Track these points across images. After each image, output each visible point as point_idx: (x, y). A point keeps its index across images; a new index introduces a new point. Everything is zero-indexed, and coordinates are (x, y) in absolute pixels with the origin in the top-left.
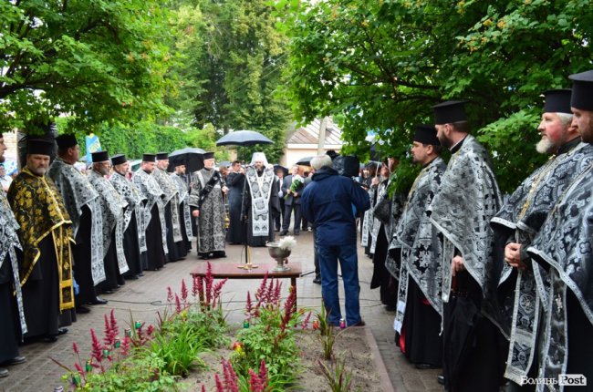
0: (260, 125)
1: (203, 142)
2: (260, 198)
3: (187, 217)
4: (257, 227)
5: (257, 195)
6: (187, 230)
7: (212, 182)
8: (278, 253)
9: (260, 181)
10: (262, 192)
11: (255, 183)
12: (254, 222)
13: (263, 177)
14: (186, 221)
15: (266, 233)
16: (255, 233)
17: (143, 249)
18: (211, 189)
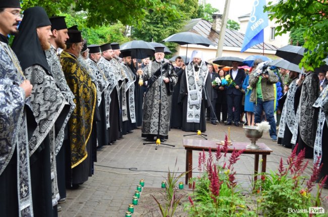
0: (158, 24)
1: (114, 36)
2: (194, 90)
3: (132, 102)
4: (191, 115)
5: (192, 87)
6: (131, 114)
7: (158, 74)
8: (253, 134)
9: (197, 75)
10: (197, 85)
11: (192, 77)
12: (189, 110)
13: (199, 72)
14: (130, 106)
15: (198, 120)
16: (189, 119)
17: (108, 125)
18: (155, 79)
